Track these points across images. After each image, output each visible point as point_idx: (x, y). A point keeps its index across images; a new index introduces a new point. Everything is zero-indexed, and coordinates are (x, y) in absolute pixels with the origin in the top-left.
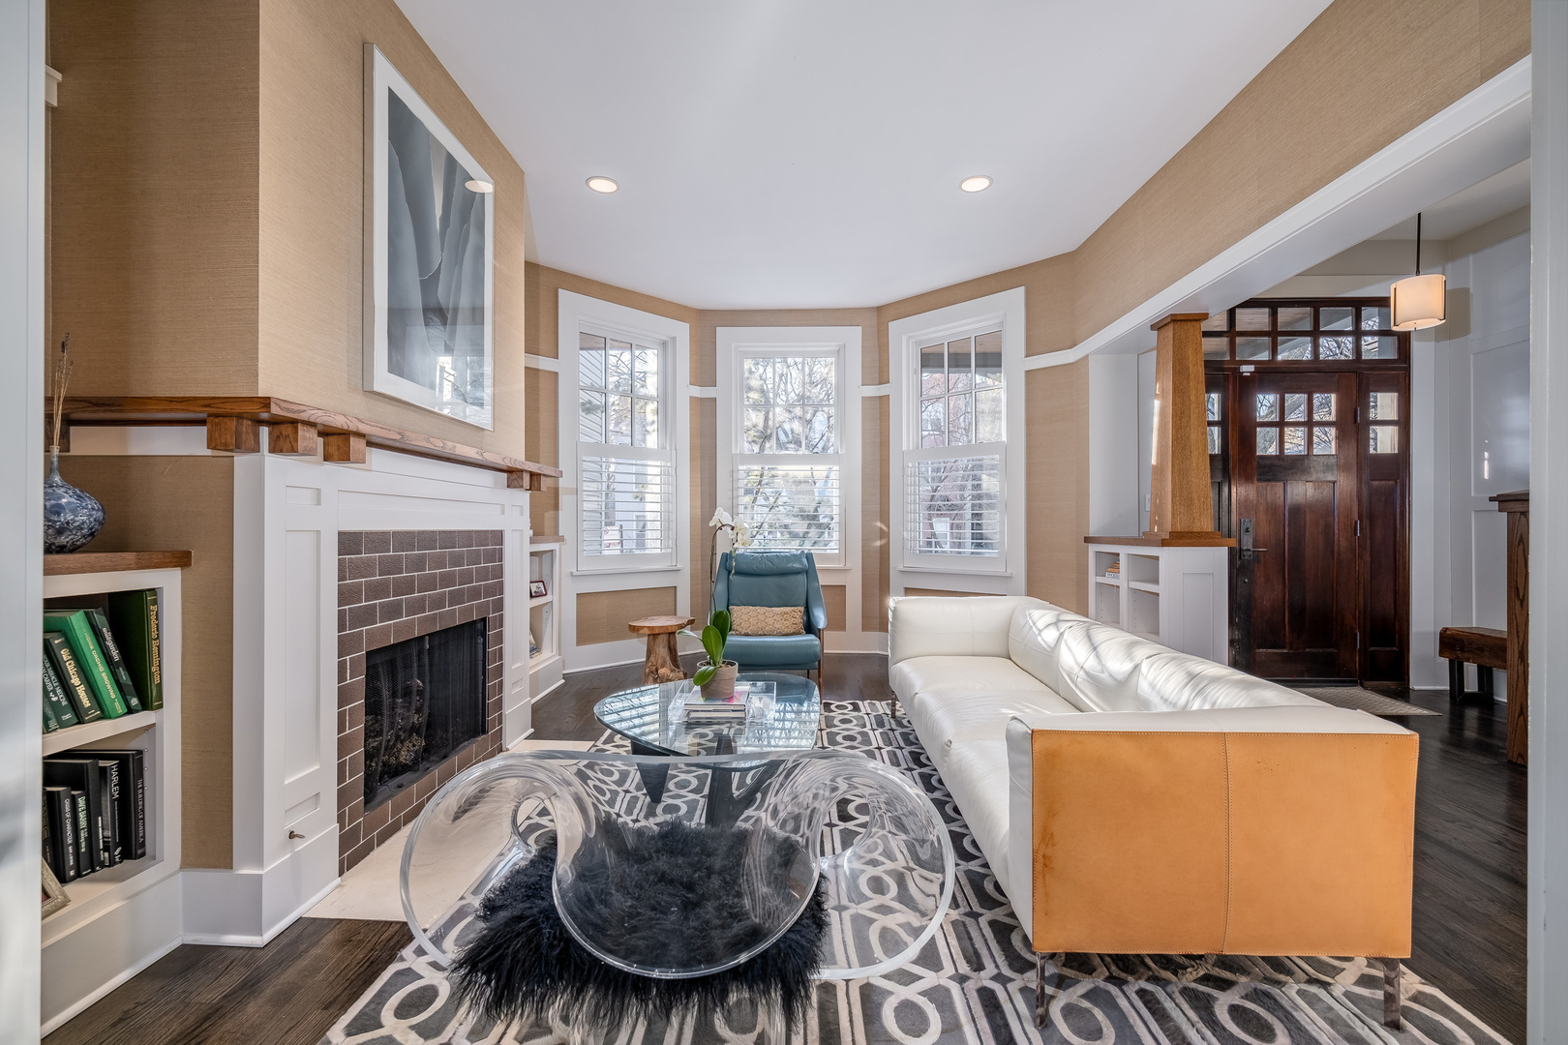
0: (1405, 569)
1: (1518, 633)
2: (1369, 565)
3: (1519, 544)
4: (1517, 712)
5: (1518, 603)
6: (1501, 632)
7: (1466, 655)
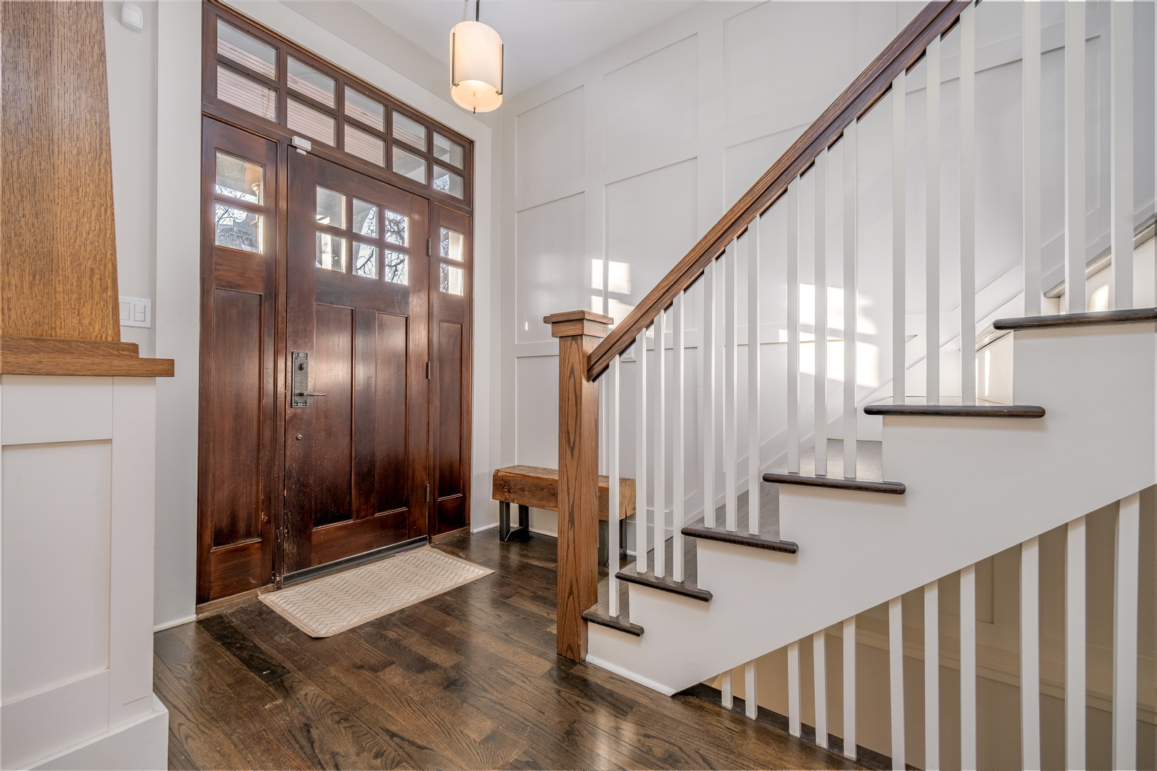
0: (468, 414)
1: (568, 489)
2: (438, 410)
3: (570, 377)
4: (567, 591)
5: (569, 452)
6: (550, 471)
7: (512, 496)
